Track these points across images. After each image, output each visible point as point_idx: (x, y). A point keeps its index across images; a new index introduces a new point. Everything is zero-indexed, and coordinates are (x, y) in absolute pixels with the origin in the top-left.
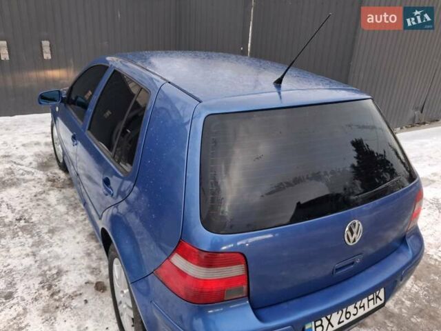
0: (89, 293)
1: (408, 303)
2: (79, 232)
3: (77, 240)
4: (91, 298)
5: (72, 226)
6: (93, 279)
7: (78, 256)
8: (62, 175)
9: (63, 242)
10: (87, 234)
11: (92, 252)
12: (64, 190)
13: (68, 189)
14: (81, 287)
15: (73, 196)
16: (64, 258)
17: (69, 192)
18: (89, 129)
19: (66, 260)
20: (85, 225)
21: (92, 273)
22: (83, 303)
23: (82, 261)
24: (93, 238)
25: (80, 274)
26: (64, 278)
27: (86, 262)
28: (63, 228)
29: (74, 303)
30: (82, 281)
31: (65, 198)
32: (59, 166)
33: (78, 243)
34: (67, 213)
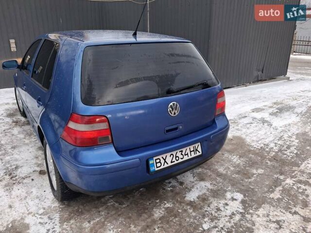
0: (35, 176)
1: (232, 169)
2: (32, 147)
3: (30, 151)
4: (36, 178)
5: (27, 144)
6: (38, 169)
7: (29, 158)
8: (23, 119)
9: (20, 152)
10: (37, 147)
11: (39, 156)
12: (22, 127)
13: (26, 126)
14: (31, 173)
15: (30, 129)
16: (20, 160)
17: (27, 128)
18: (32, 77)
19: (22, 161)
20: (36, 143)
21: (38, 166)
22: (31, 180)
23: (32, 161)
24: (40, 150)
25: (30, 167)
26: (20, 170)
27: (35, 161)
28: (21, 146)
29: (25, 181)
30: (31, 170)
31: (24, 130)
32: (21, 114)
33: (30, 152)
34: (25, 138)
